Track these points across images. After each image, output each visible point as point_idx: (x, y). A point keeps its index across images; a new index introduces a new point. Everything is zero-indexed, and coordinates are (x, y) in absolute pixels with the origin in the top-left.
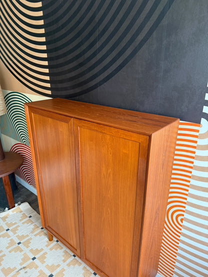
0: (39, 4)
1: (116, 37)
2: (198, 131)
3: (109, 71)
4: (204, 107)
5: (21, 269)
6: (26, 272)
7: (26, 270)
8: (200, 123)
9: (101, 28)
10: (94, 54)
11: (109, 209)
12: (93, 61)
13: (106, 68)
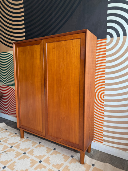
0: (22, 2)
1: (63, 8)
2: (106, 42)
3: (60, 25)
4: (107, 29)
5: (3, 152)
6: (6, 154)
7: (7, 153)
8: (106, 38)
9: (55, 6)
10: (52, 19)
11: (64, 88)
12: (51, 22)
13: (58, 24)
